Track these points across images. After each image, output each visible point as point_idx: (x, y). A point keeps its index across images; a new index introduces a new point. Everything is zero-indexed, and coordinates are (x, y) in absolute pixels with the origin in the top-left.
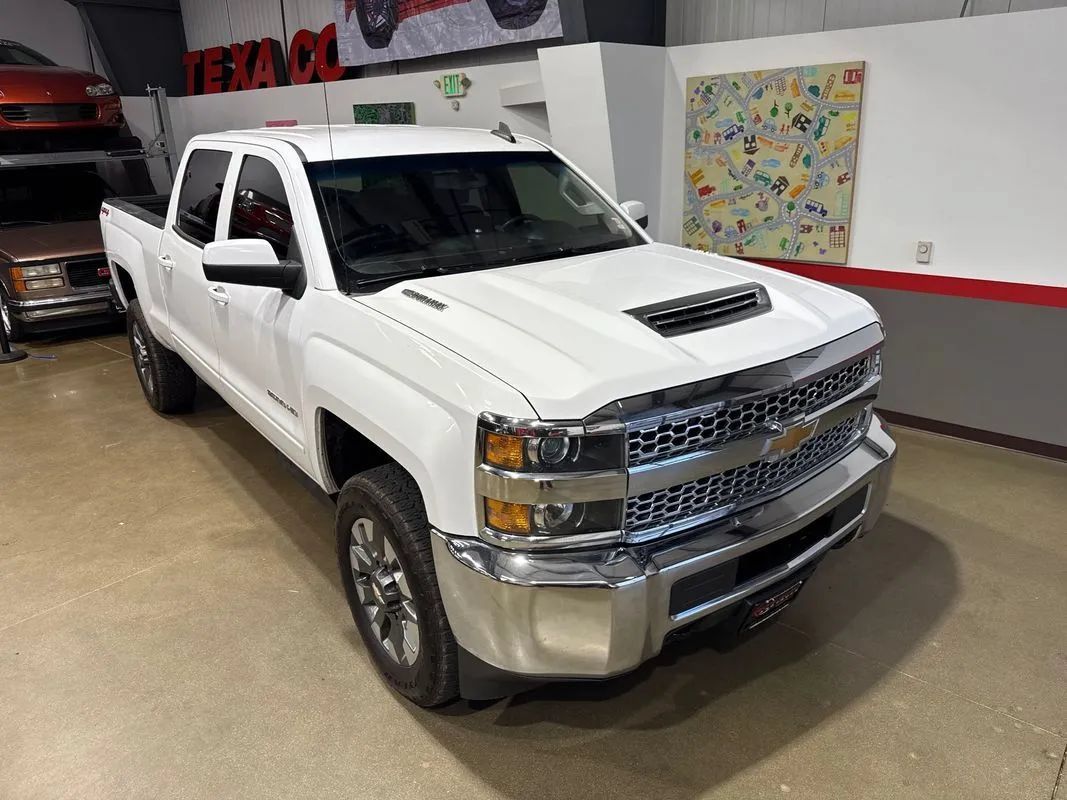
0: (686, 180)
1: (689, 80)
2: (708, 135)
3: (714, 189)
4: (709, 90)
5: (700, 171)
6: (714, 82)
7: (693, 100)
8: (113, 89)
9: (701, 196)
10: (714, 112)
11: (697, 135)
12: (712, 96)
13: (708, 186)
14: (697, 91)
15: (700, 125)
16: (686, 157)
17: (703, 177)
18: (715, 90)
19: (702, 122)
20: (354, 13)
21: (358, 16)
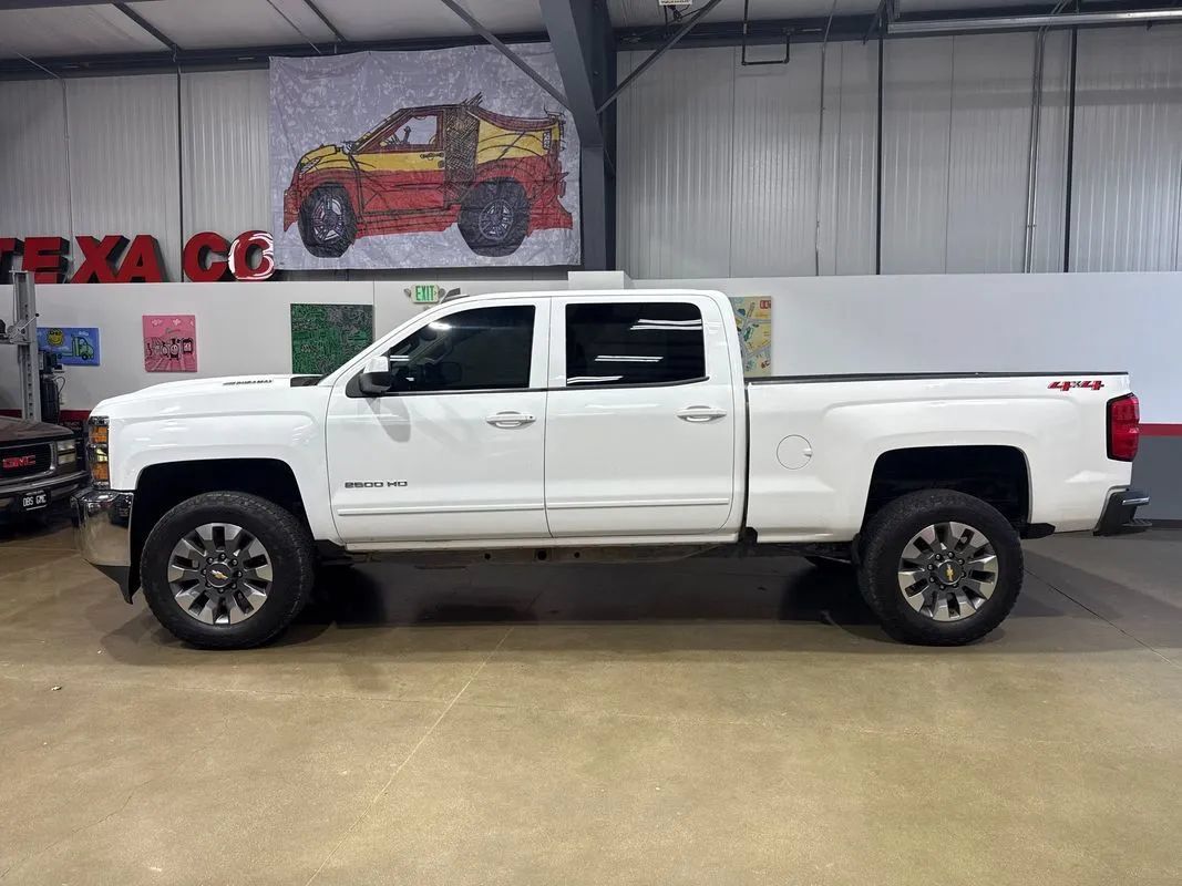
20: (295, 224)
21: (300, 229)
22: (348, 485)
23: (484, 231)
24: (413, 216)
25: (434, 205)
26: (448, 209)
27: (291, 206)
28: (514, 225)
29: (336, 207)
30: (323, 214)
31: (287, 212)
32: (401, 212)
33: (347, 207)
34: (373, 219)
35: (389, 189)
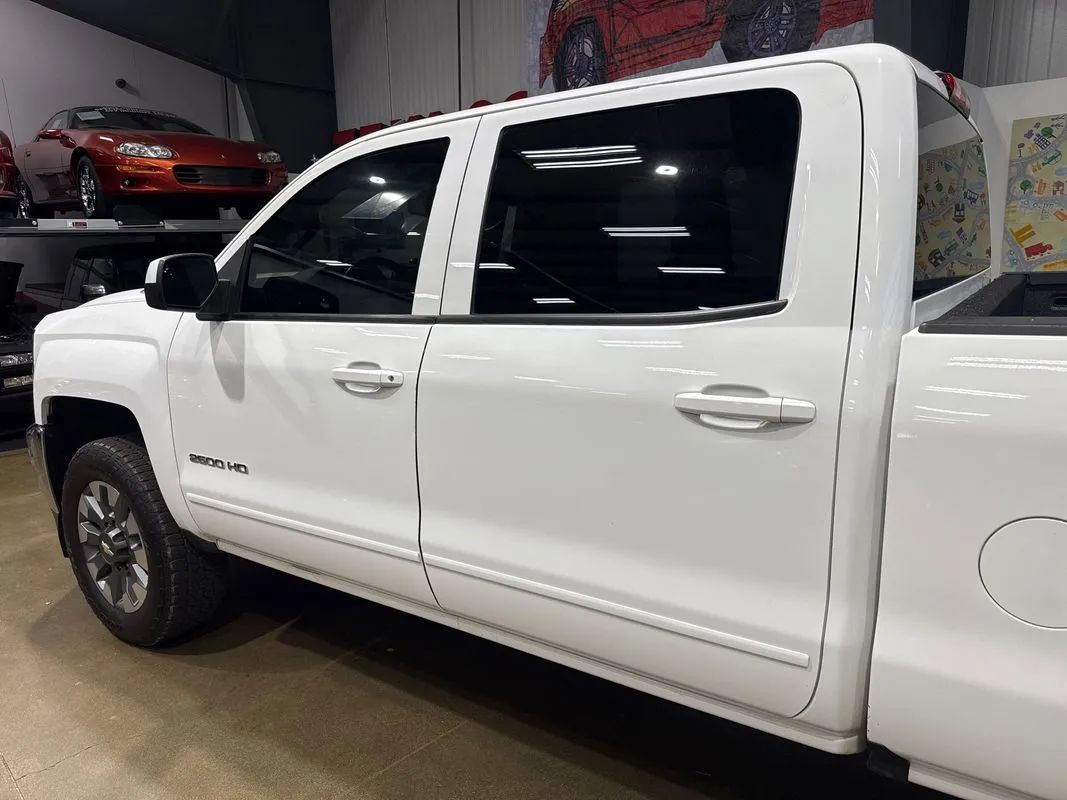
0: (1005, 238)
1: (1017, 124)
2: (1043, 185)
3: (1050, 247)
4: (1048, 132)
5: (1030, 227)
6: (1055, 122)
7: (1021, 146)
8: (281, 158)
9: (1029, 255)
10: (1053, 158)
11: (1026, 185)
12: (1051, 140)
13: (1041, 244)
14: (1029, 135)
15: (1032, 173)
16: (1007, 213)
17: (1034, 233)
18: (1056, 132)
19: (1035, 170)
20: (550, 78)
21: (555, 82)
22: (195, 458)
23: (755, 47)
24: (669, 42)
25: (690, 23)
26: (710, 24)
27: (546, 56)
28: (797, 29)
29: (588, 49)
30: (575, 59)
31: (543, 65)
32: (656, 40)
33: (598, 46)
34: (624, 56)
35: (642, 11)
